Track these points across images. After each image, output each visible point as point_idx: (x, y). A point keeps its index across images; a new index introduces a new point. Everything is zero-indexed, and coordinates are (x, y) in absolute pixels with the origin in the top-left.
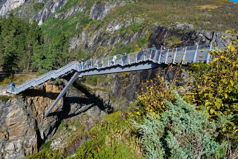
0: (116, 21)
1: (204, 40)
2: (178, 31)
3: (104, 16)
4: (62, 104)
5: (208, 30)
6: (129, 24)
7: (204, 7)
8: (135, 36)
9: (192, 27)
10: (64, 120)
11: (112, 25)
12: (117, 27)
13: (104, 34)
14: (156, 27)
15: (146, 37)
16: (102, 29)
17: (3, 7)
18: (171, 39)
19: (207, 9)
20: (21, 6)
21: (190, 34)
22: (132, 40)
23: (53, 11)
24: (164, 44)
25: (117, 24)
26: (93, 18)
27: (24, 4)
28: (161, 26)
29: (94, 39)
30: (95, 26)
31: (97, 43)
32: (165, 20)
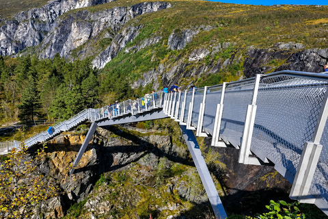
0: (200, 49)
1: (318, 59)
2: (282, 52)
3: (185, 45)
4: (95, 156)
5: (323, 47)
6: (218, 51)
7: (317, 22)
8: (225, 63)
9: (300, 46)
10: (105, 174)
11: (196, 53)
12: (202, 56)
13: (187, 65)
14: (251, 51)
15: (240, 62)
16: (184, 59)
17: (64, 47)
18: (273, 62)
19: (321, 24)
20: (84, 44)
21: (298, 55)
22: (222, 68)
23: (123, 46)
24: (264, 68)
25: (201, 52)
26: (172, 48)
27: (88, 41)
28: (259, 49)
29: (174, 71)
30: (175, 57)
31: (179, 75)
32: (264, 41)
